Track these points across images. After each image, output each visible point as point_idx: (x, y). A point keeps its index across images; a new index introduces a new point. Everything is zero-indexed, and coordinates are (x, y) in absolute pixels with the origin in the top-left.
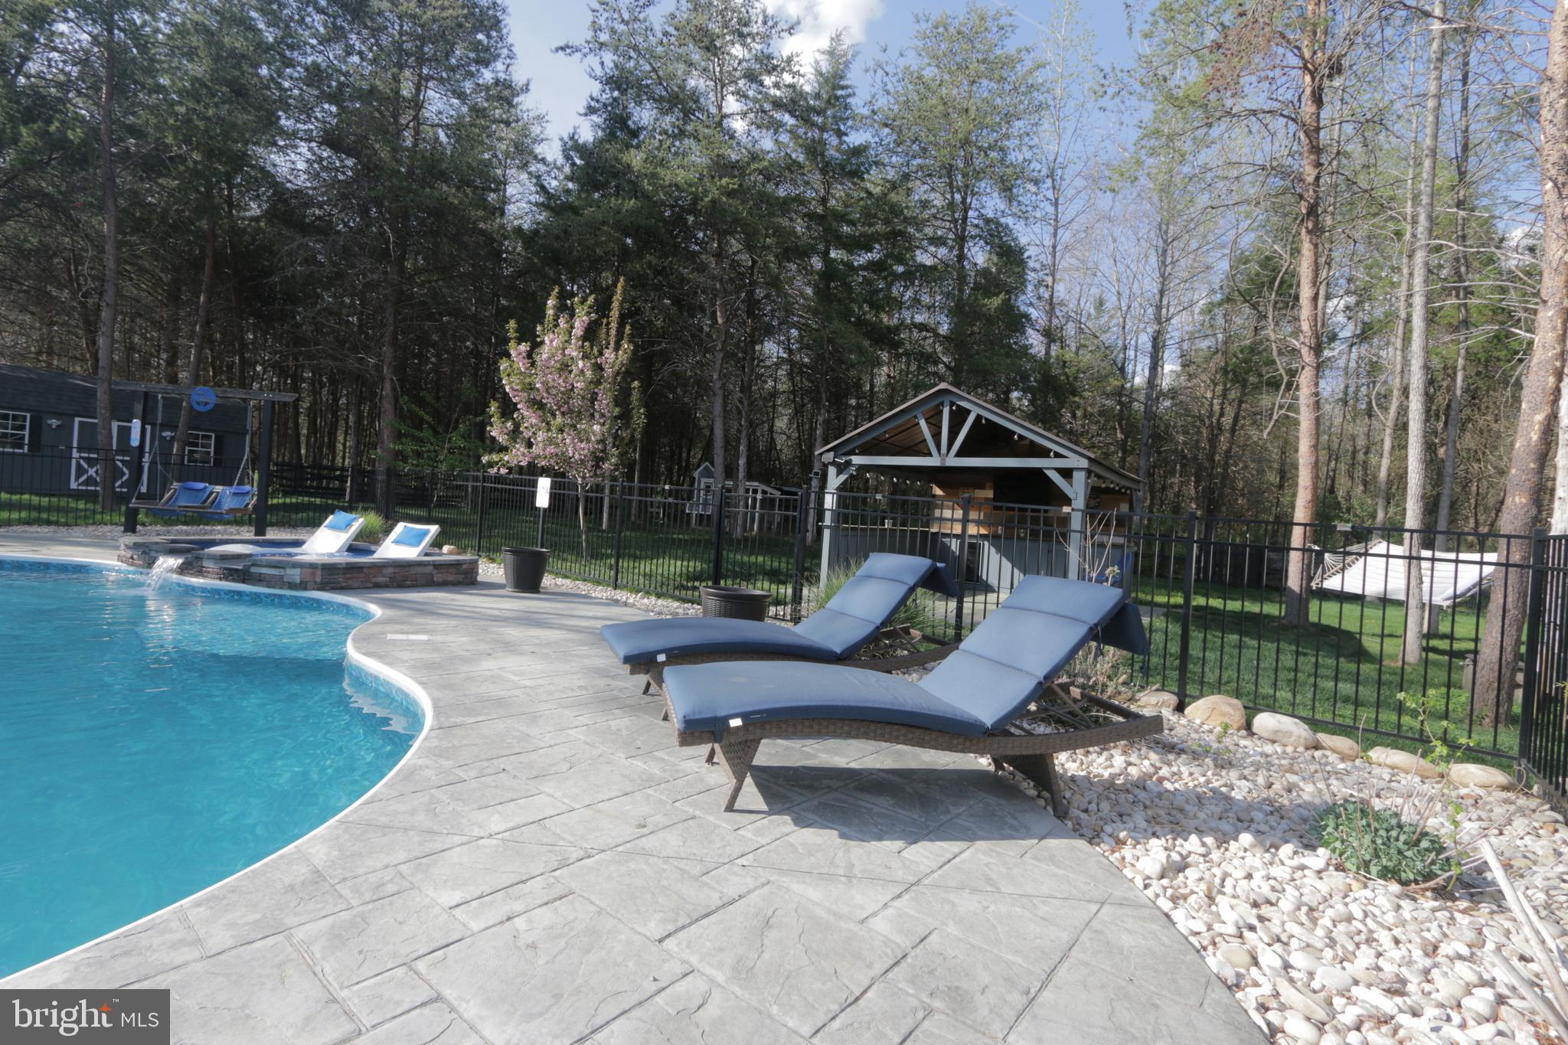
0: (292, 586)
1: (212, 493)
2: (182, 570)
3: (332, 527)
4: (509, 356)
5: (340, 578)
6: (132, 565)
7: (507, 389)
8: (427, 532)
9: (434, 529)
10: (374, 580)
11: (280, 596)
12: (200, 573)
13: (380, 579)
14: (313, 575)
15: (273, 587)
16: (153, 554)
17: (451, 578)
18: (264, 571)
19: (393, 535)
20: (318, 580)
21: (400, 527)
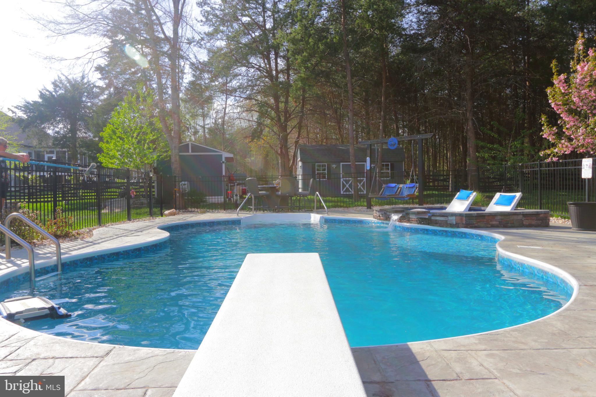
0: (452, 226)
1: (399, 188)
2: (401, 220)
3: (459, 199)
4: (552, 85)
5: (474, 222)
6: (380, 219)
7: (553, 105)
8: (514, 197)
9: (518, 195)
10: (491, 223)
11: (446, 231)
12: (409, 221)
13: (494, 223)
14: (462, 219)
15: (442, 226)
16: (388, 213)
17: (534, 222)
18: (438, 218)
19: (494, 200)
20: (464, 222)
21: (498, 195)
